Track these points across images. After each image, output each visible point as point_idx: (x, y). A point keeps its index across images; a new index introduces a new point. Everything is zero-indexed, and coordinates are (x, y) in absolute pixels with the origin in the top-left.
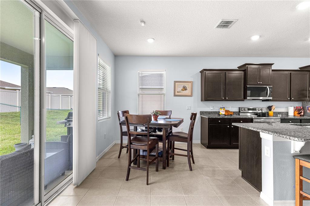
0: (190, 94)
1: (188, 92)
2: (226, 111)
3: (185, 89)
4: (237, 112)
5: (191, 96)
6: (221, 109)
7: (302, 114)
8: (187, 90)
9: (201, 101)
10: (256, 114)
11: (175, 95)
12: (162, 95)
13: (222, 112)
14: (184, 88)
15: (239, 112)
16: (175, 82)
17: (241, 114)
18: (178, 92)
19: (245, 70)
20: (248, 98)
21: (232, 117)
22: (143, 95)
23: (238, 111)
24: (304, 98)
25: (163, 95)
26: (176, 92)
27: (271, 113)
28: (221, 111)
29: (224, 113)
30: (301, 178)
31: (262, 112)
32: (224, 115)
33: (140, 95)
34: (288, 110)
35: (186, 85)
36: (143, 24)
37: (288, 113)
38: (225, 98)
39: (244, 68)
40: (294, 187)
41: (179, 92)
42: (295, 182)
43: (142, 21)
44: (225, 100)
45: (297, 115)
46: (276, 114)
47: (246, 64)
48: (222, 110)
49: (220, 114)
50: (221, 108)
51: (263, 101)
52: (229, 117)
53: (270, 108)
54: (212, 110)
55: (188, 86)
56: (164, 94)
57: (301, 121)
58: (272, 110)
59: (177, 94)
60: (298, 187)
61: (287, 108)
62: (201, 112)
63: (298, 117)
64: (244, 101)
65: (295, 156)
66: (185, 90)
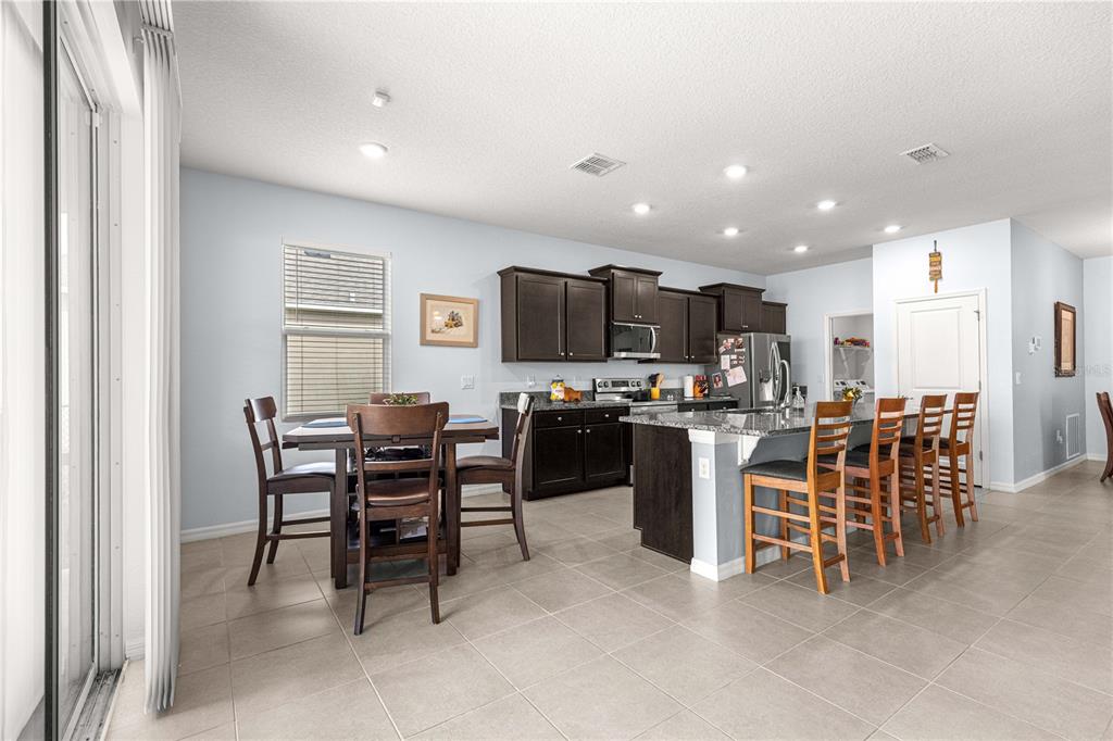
0: (472, 340)
1: (463, 333)
2: (568, 391)
3: (455, 321)
4: (588, 392)
5: (475, 345)
6: (554, 385)
7: (706, 392)
8: (461, 325)
9: (503, 361)
10: (628, 395)
11: (425, 342)
12: (377, 341)
13: (556, 394)
14: (453, 320)
15: (595, 391)
16: (425, 298)
17: (598, 397)
18: (433, 331)
19: (609, 281)
20: (616, 354)
21: (580, 406)
22: (305, 338)
23: (591, 389)
24: (707, 357)
25: (381, 341)
26: (429, 330)
27: (656, 392)
28: (553, 391)
29: (561, 396)
30: (754, 508)
31: (640, 390)
32: (563, 400)
33: (289, 338)
34: (683, 383)
35: (459, 309)
36: (378, 102)
37: (683, 390)
38: (566, 354)
39: (604, 276)
40: (744, 529)
41: (438, 332)
42: (744, 519)
43: (381, 93)
44: (567, 359)
45: (699, 395)
46: (664, 393)
47: (610, 267)
48: (559, 388)
49: (553, 397)
50: (554, 381)
51: (641, 361)
52: (573, 406)
53: (653, 379)
54: (530, 387)
55: (466, 315)
56: (385, 338)
57: (708, 407)
58: (658, 384)
59: (430, 337)
60: (749, 528)
61: (682, 380)
62: (502, 395)
63: (700, 399)
64: (606, 361)
65: (745, 470)
66: (456, 325)
